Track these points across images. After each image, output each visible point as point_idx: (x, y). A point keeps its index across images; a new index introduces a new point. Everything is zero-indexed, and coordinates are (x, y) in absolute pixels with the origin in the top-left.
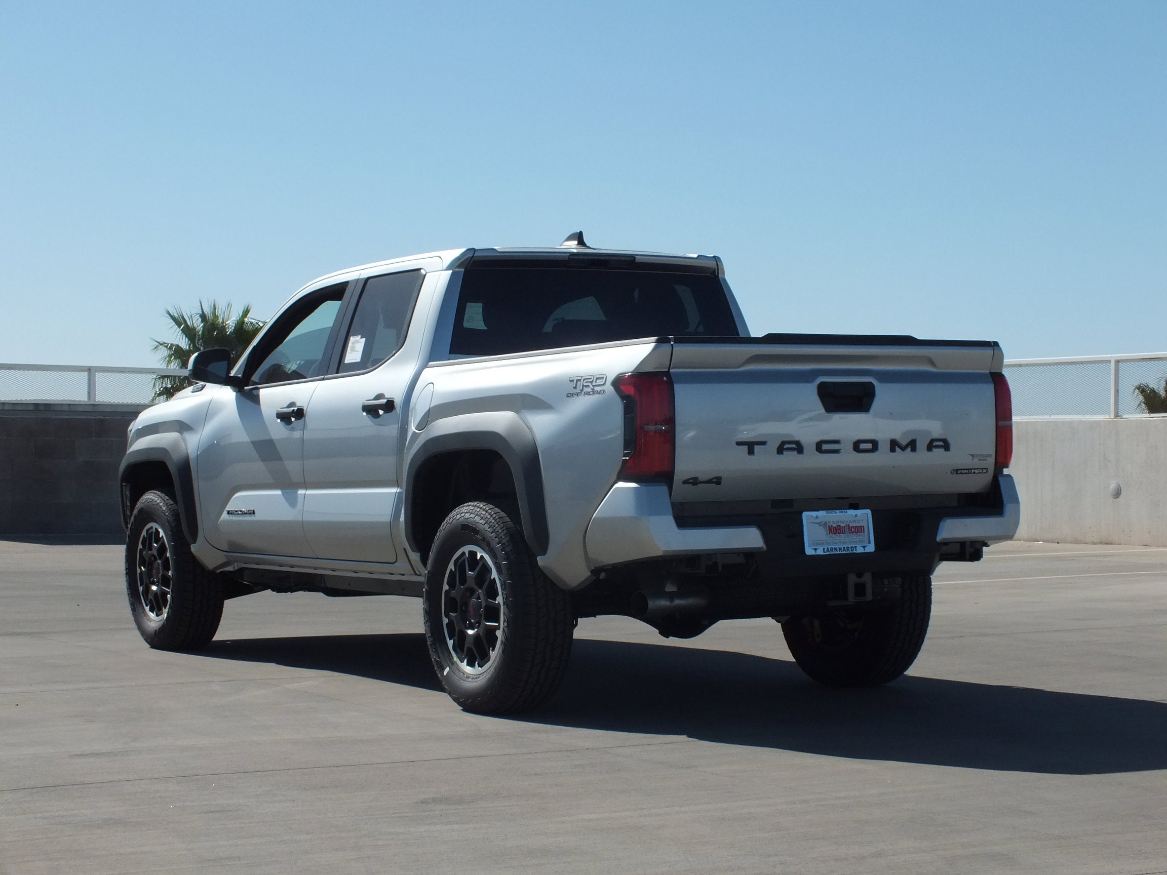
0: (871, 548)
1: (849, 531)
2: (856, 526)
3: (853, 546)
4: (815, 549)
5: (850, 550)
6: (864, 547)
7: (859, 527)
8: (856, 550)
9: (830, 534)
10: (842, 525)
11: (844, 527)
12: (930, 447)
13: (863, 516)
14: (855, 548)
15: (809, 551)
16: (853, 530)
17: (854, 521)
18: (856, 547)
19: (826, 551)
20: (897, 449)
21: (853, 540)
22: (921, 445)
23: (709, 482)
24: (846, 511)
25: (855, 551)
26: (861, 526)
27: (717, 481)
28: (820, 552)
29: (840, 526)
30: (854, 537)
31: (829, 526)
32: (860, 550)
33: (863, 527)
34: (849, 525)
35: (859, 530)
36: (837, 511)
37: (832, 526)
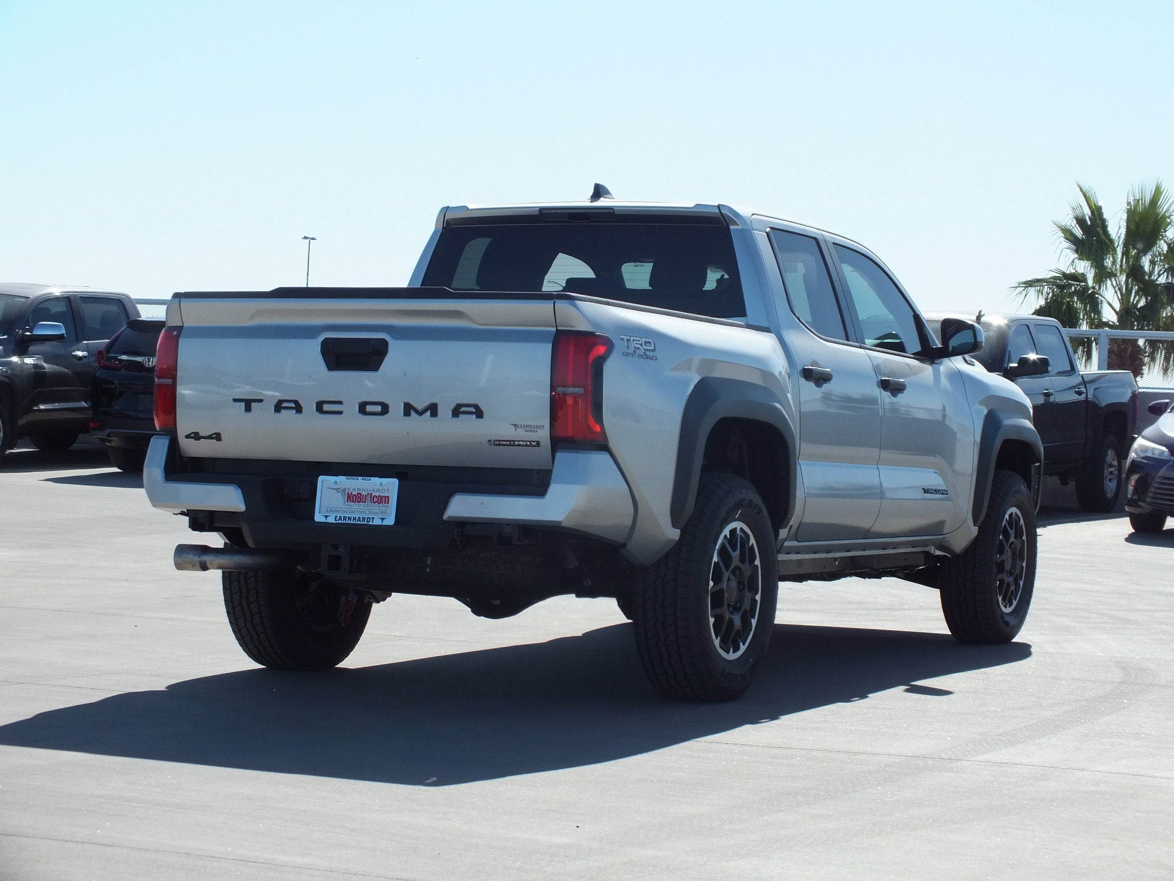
0: (390, 521)
1: (371, 500)
2: (379, 496)
3: (371, 517)
4: (326, 517)
5: (366, 520)
6: (383, 519)
7: (383, 496)
8: (373, 522)
9: (347, 501)
10: (364, 493)
11: (366, 495)
12: (457, 412)
13: (390, 486)
14: (371, 520)
15: (319, 518)
16: (376, 499)
17: (378, 490)
18: (373, 518)
19: (338, 518)
20: (413, 413)
21: (374, 511)
22: (445, 411)
23: (210, 437)
24: (369, 478)
25: (371, 523)
26: (385, 497)
27: (218, 437)
28: (331, 520)
29: (361, 494)
30: (376, 507)
31: (348, 493)
32: (377, 522)
33: (388, 497)
34: (371, 494)
35: (384, 500)
36: (360, 478)
37: (352, 493)
